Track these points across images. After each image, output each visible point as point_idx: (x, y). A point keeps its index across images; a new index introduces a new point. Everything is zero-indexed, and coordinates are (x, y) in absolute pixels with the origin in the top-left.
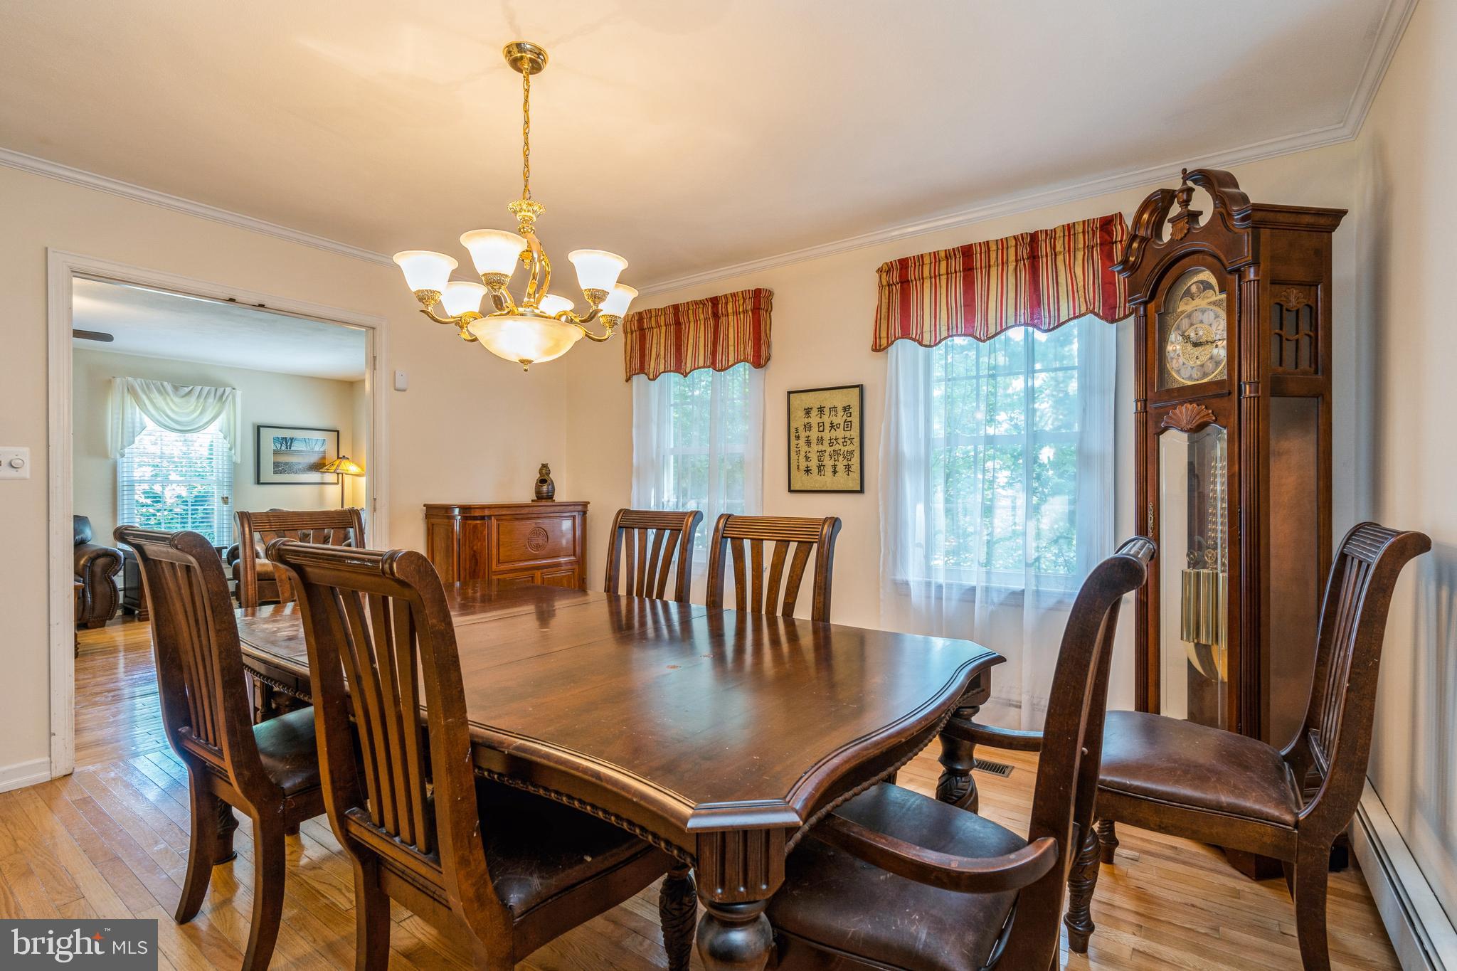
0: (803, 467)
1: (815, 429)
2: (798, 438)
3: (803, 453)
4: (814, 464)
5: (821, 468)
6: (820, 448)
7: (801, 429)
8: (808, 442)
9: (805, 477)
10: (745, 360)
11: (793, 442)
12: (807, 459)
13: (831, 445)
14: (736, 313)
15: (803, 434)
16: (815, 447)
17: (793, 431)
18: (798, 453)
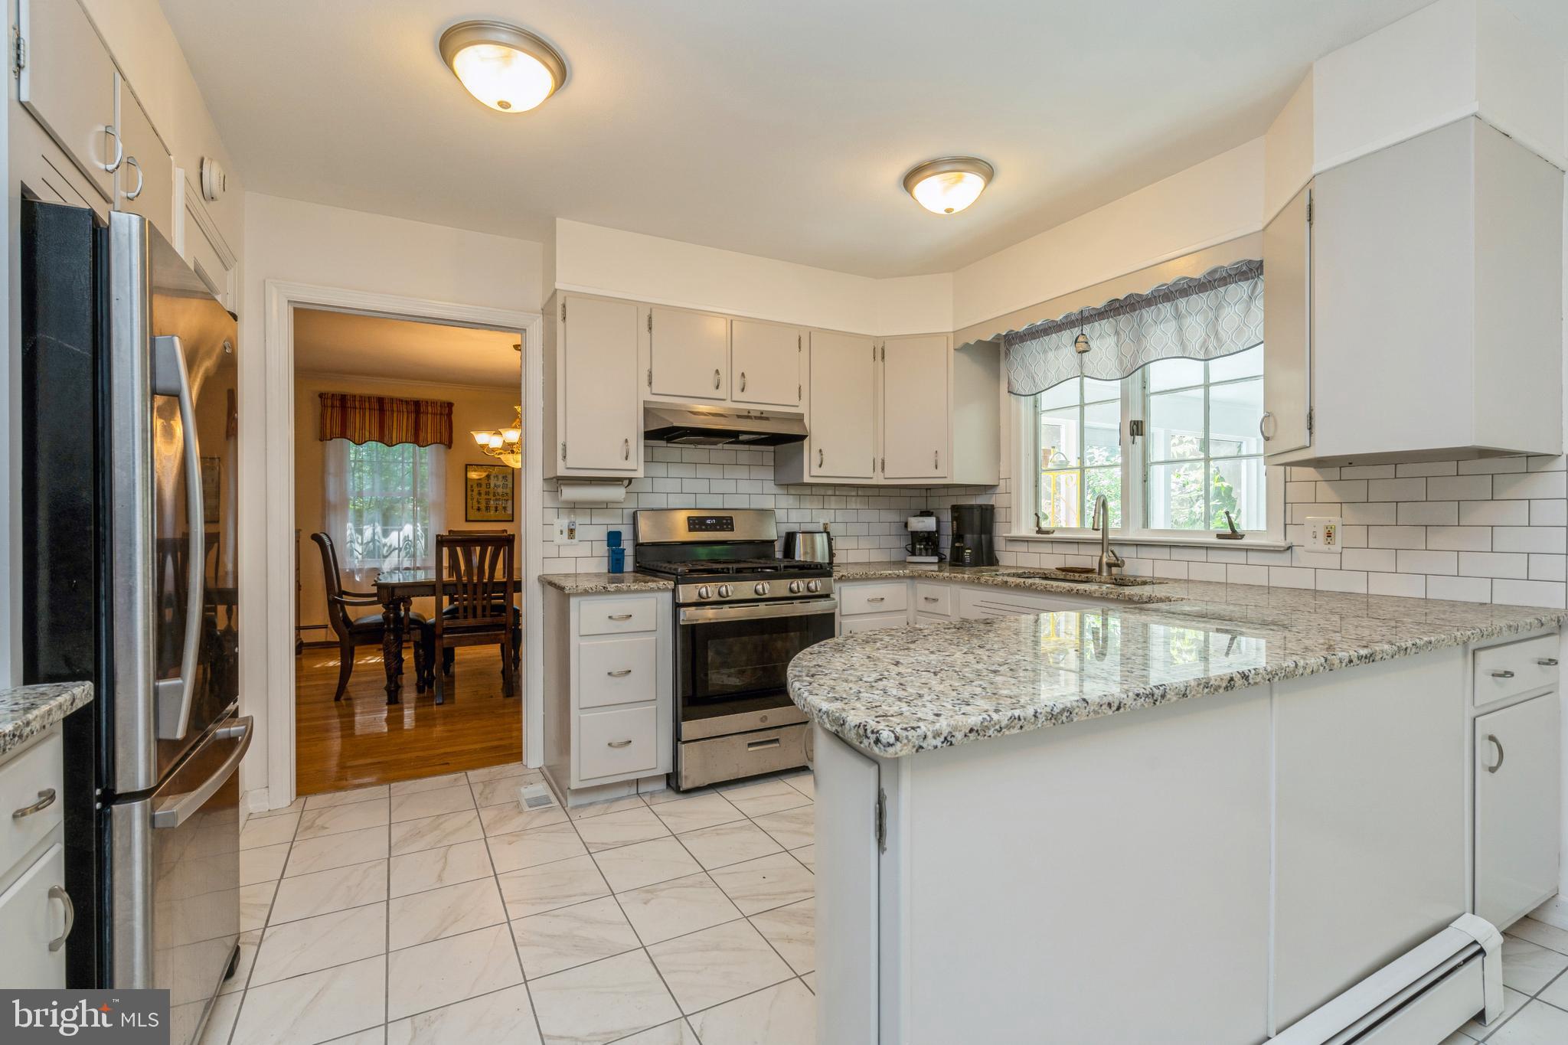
0: (475, 507)
1: (484, 486)
2: (473, 491)
3: (475, 500)
4: (483, 506)
5: (487, 508)
6: (487, 497)
7: (475, 485)
8: (480, 494)
9: (476, 513)
10: (441, 443)
11: (469, 493)
12: (479, 502)
13: (494, 496)
14: (434, 414)
15: (476, 490)
16: (483, 496)
17: (469, 486)
18: (472, 499)
